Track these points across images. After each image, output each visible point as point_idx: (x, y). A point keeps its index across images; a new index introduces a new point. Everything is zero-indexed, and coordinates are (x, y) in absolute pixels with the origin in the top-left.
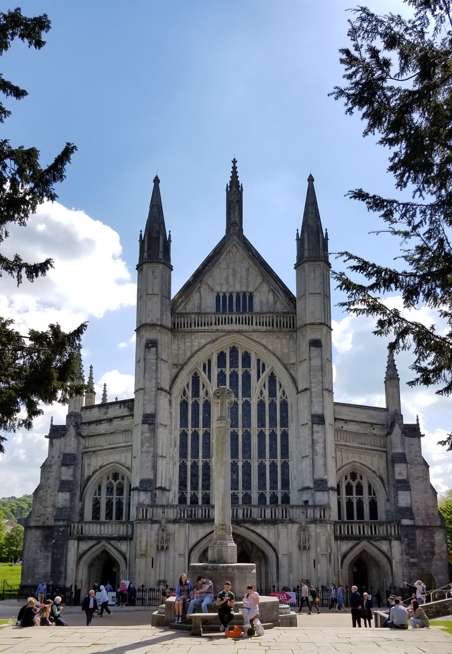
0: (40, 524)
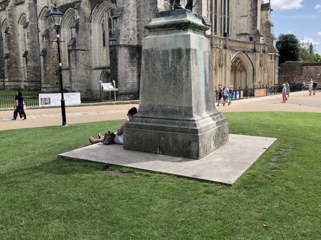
0: (126, 43)
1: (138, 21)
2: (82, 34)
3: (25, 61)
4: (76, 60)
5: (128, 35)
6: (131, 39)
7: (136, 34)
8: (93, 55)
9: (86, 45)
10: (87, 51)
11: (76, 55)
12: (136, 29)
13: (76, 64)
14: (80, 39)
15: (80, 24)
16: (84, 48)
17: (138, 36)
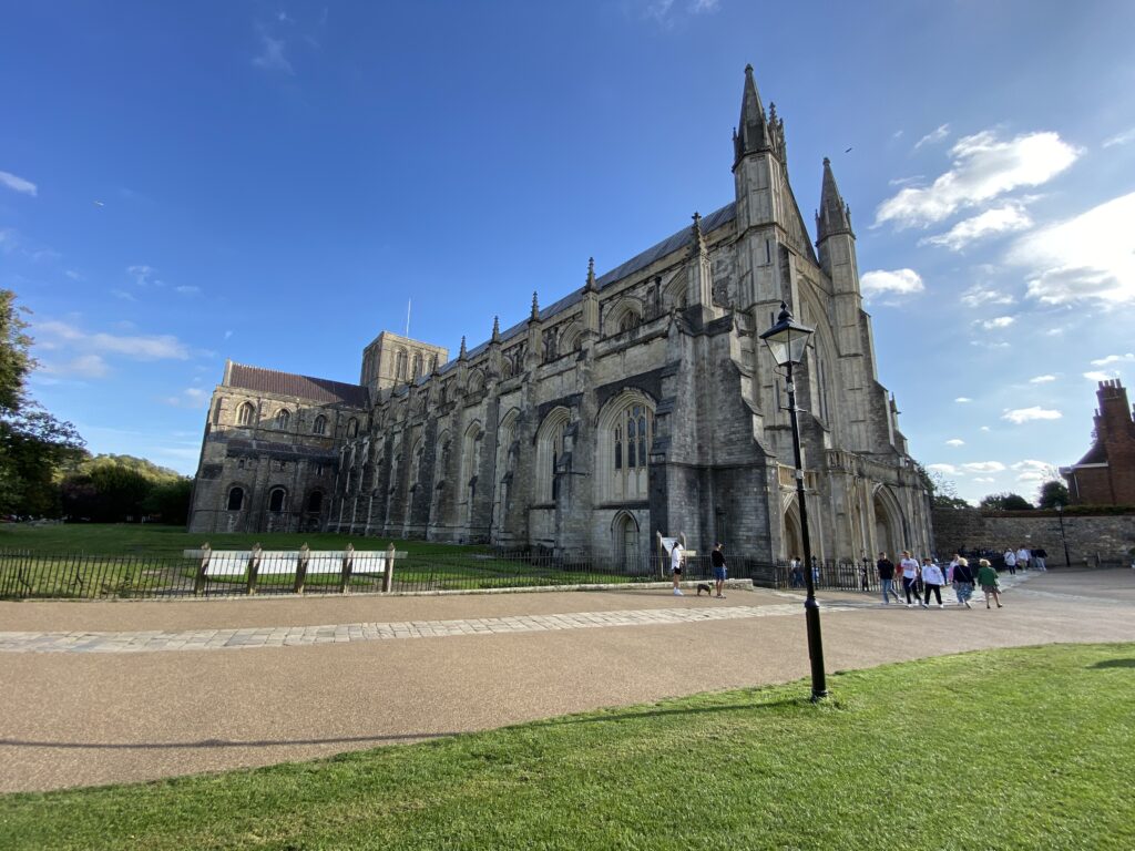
0: (681, 461)
1: (698, 421)
2: (581, 447)
3: (470, 493)
4: (570, 491)
5: (684, 446)
6: (688, 453)
7: (696, 445)
8: (597, 483)
9: (587, 466)
10: (588, 476)
11: (570, 483)
12: (695, 434)
13: (570, 498)
14: (578, 455)
15: (580, 429)
16: (583, 470)
17: (700, 447)
